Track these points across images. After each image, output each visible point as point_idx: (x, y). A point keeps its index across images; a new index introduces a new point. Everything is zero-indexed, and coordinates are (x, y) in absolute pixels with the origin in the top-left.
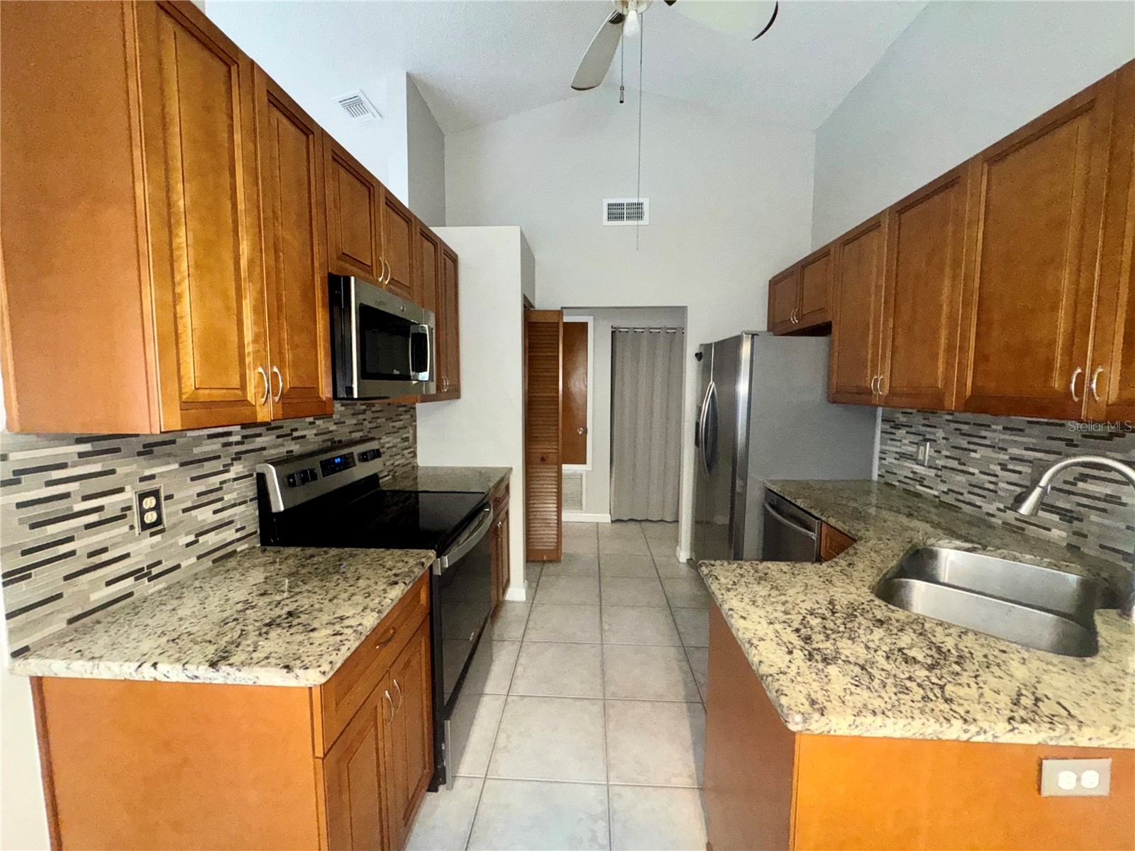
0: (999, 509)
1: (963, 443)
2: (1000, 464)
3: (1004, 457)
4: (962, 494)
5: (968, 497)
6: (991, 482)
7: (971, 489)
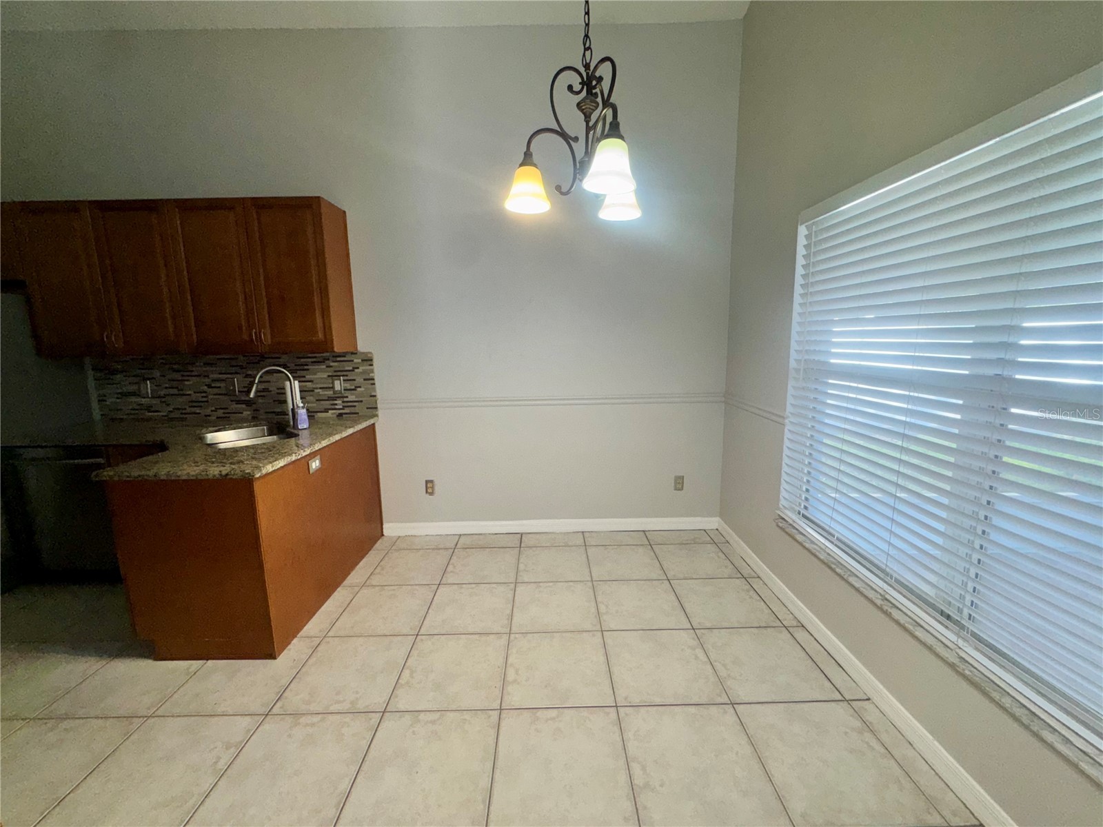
0: (212, 411)
1: (177, 376)
2: (206, 385)
3: (207, 381)
4: (185, 409)
5: (189, 410)
6: (202, 397)
7: (191, 404)
